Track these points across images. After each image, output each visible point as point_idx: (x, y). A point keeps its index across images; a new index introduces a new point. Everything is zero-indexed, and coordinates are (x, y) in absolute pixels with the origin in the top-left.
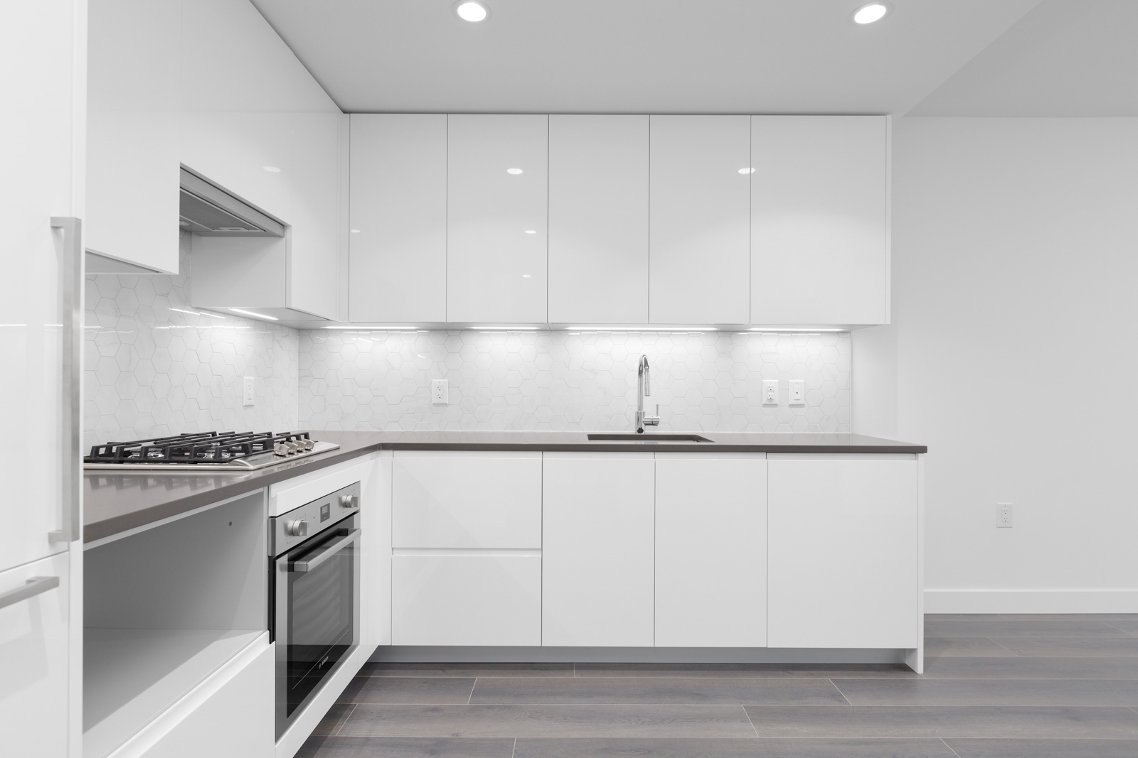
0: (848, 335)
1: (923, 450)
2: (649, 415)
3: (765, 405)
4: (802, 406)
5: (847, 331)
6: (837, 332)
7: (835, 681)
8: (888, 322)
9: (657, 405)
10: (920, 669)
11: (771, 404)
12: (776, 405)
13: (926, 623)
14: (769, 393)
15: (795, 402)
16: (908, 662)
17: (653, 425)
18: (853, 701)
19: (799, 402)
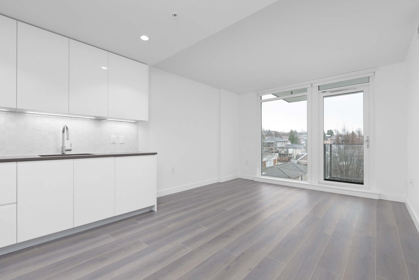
0: (137, 123)
1: (156, 154)
2: (67, 147)
3: (112, 144)
4: (123, 144)
5: (136, 122)
6: (134, 122)
7: (135, 220)
8: (148, 120)
9: (71, 144)
10: (156, 210)
11: (114, 143)
12: (115, 144)
13: (157, 200)
14: (113, 140)
15: (121, 143)
16: (153, 209)
17: (69, 151)
18: (140, 223)
19: (123, 143)
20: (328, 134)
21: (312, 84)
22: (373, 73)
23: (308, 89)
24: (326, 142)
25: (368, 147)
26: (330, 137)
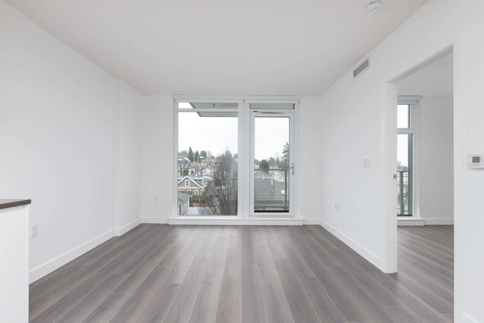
20: (202, 155)
21: (244, 100)
22: (298, 101)
23: (239, 105)
24: (200, 165)
25: (293, 174)
26: (203, 159)
